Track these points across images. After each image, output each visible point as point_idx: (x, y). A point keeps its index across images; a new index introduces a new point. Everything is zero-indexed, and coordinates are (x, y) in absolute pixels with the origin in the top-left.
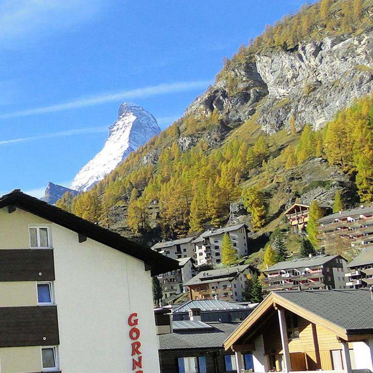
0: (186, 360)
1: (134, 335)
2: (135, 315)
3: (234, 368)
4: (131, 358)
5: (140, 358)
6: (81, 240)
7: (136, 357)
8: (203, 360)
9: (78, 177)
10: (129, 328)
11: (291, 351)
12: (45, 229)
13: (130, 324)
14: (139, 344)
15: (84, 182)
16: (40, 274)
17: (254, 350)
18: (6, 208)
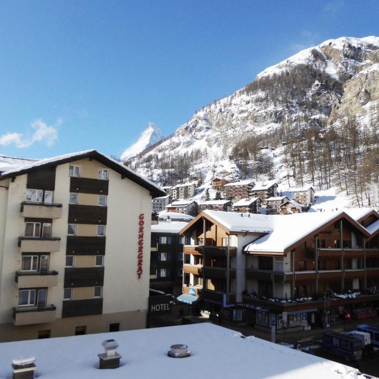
0: (162, 238)
1: (141, 223)
2: (143, 215)
3: (182, 243)
4: (138, 234)
5: (143, 234)
6: (122, 178)
7: (141, 233)
8: (170, 238)
9: (124, 153)
10: (139, 226)
11: (207, 237)
12: (106, 171)
13: (140, 225)
14: (143, 228)
15: (127, 156)
16: (101, 191)
17: (192, 235)
18: (88, 158)
